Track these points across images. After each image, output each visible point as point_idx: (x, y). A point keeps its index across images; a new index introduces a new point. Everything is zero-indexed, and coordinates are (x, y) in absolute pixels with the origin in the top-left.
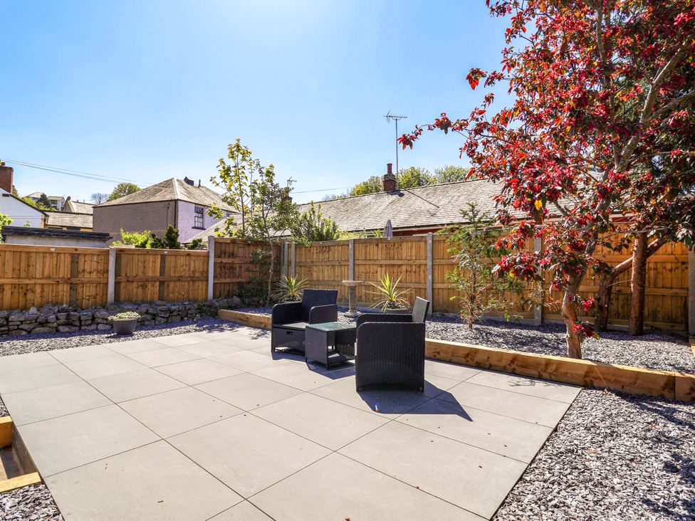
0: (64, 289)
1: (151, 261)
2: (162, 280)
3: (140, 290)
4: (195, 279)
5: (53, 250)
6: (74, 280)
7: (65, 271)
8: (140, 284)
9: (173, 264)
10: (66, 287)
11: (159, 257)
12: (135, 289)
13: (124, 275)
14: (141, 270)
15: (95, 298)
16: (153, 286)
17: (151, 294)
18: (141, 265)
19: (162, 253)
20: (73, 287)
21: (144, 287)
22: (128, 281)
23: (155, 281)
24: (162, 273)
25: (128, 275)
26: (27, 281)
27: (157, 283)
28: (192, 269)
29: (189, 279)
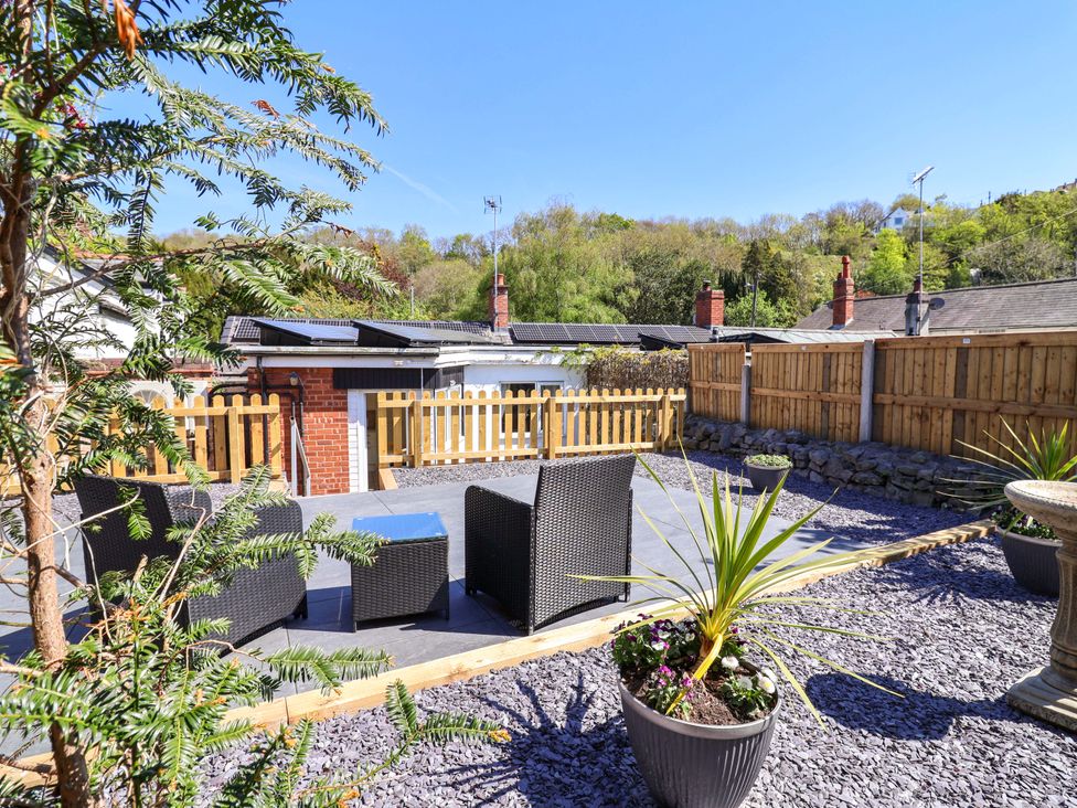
0: (815, 408)
1: (937, 365)
2: (956, 406)
3: (916, 425)
4: (1040, 411)
5: (804, 348)
6: (826, 396)
7: (817, 380)
8: (915, 410)
9: (985, 371)
10: (819, 405)
11: (954, 352)
12: (907, 421)
13: (888, 391)
14: (918, 381)
15: (850, 428)
16: (941, 417)
17: (936, 434)
18: (918, 371)
19: (958, 344)
20: (825, 406)
21: (923, 417)
22: (894, 403)
23: (944, 409)
24: (960, 390)
25: (897, 391)
26: (781, 394)
27: (949, 415)
28: (1037, 383)
29: (1024, 410)
